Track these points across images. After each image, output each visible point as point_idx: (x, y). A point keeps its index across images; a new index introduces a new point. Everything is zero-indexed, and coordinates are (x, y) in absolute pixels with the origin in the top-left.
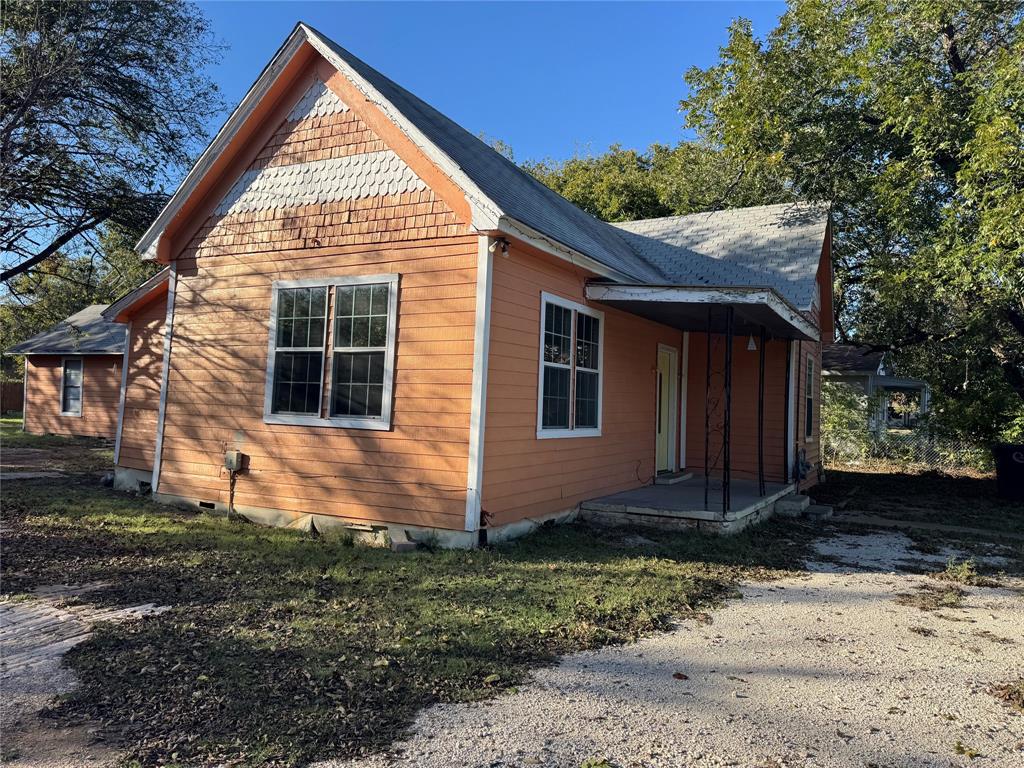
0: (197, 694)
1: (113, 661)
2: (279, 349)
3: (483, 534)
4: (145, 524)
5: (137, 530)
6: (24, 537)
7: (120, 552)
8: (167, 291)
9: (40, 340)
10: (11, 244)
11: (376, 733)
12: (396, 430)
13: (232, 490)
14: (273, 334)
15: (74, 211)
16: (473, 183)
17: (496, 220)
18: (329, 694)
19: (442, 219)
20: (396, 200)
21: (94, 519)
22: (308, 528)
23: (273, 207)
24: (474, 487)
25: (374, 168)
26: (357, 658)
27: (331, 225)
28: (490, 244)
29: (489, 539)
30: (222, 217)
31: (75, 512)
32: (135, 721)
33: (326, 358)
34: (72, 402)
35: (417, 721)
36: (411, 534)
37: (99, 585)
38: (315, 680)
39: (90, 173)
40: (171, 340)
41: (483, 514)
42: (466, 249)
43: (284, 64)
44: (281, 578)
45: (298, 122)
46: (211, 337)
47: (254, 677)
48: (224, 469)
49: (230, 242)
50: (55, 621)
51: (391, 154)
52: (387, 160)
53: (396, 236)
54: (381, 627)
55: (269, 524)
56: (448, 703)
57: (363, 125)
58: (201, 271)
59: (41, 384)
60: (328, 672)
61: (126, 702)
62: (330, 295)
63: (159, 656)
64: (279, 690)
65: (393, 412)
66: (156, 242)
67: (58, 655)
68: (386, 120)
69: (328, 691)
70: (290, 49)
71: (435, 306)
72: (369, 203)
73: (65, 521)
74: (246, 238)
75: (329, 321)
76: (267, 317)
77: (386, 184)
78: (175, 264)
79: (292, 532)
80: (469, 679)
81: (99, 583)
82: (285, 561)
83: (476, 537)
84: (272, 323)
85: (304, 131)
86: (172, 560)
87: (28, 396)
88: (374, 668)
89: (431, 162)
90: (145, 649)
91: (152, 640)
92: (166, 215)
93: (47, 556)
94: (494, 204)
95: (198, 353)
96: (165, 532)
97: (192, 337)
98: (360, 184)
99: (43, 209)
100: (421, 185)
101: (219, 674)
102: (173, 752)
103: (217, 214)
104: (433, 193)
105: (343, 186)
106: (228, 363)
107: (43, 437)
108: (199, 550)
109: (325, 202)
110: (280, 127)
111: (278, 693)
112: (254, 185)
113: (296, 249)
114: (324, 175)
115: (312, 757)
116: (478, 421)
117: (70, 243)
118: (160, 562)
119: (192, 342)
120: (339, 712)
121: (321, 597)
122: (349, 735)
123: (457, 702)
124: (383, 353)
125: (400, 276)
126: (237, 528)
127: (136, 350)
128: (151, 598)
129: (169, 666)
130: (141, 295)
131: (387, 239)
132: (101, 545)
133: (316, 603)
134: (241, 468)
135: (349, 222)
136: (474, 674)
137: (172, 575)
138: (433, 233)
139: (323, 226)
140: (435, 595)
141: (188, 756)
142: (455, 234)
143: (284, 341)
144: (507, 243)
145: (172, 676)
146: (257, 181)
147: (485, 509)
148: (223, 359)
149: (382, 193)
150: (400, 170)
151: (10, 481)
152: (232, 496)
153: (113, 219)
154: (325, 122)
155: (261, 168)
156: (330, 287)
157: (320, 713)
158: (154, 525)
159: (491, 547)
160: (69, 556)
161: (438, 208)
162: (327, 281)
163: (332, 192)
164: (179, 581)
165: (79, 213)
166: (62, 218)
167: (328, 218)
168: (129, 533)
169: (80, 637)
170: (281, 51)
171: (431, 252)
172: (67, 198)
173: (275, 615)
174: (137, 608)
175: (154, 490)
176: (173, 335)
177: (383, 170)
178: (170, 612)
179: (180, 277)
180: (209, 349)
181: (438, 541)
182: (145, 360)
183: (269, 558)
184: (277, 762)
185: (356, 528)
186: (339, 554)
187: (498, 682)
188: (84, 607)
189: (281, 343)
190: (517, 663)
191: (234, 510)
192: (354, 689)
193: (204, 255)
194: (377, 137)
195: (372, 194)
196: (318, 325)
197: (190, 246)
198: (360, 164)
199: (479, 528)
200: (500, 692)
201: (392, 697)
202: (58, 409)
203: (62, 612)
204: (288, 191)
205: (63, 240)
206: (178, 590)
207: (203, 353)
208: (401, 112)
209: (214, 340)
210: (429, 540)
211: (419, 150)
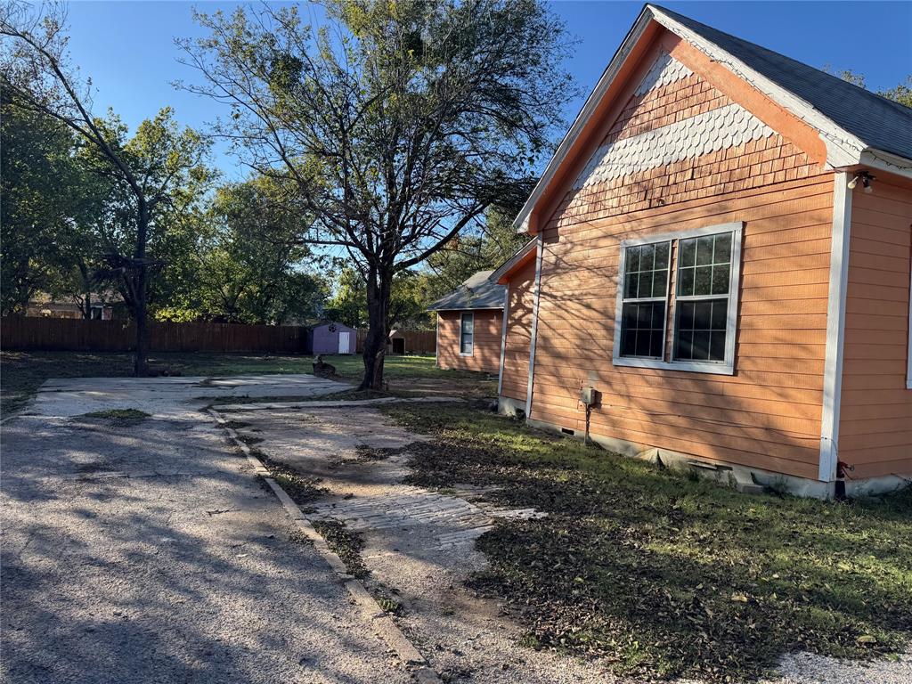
0: (576, 592)
1: (511, 551)
2: (626, 301)
3: (840, 487)
4: (522, 443)
5: (518, 447)
6: (443, 445)
7: (507, 463)
8: (535, 257)
9: (446, 300)
10: (430, 231)
11: (741, 665)
12: (740, 373)
13: (588, 420)
14: (620, 288)
15: (470, 201)
16: (829, 120)
17: (858, 155)
18: (690, 618)
19: (791, 162)
20: (741, 151)
21: (488, 436)
22: (655, 460)
23: (622, 175)
24: (830, 437)
25: (718, 123)
26: (714, 588)
27: (675, 184)
28: (848, 180)
29: (847, 492)
30: (578, 190)
31: (474, 429)
32: (530, 604)
33: (669, 307)
34: (467, 345)
35: (783, 664)
36: (757, 477)
37: (495, 488)
38: (675, 601)
39: (479, 169)
40: (539, 297)
41: (840, 465)
42: (819, 188)
43: (632, 45)
44: (635, 503)
45: (645, 95)
46: (569, 293)
47: (621, 588)
48: (581, 403)
49: (585, 211)
50: (468, 512)
51: (735, 107)
52: (732, 114)
53: (741, 185)
54: (736, 564)
55: (619, 452)
56: (816, 654)
57: (706, 85)
58: (561, 239)
59: (446, 331)
60: (688, 596)
61: (522, 587)
62: (673, 249)
63: (543, 554)
64: (644, 603)
65: (736, 358)
66: (527, 219)
67: (473, 539)
68: (731, 75)
69: (689, 614)
70: (638, 30)
71: (783, 251)
72: (712, 158)
73: (468, 435)
74: (598, 207)
75: (672, 272)
76: (616, 273)
77: (730, 137)
78: (541, 234)
79: (641, 463)
80: (837, 635)
81: (495, 486)
82: (637, 488)
83: (832, 489)
84: (620, 278)
85: (651, 102)
86: (545, 475)
87: (439, 340)
88: (733, 602)
89: (780, 107)
90: (533, 545)
91: (537, 539)
92: (535, 195)
93: (459, 461)
94: (854, 137)
95: (559, 307)
96: (538, 451)
97: (555, 294)
98: (703, 141)
99: (449, 202)
100: (768, 131)
101: (591, 578)
102: (561, 637)
103: (574, 188)
104: (781, 137)
105: (686, 146)
106: (584, 314)
107: (449, 371)
108: (564, 469)
109: (670, 163)
110: (629, 102)
111: (643, 607)
112: (606, 159)
113: (642, 210)
114: (668, 139)
115: (680, 672)
116: (833, 369)
117: (466, 225)
118: (536, 474)
119: (555, 297)
120: (702, 637)
121: (674, 524)
122: (714, 662)
123: (826, 656)
124: (726, 300)
125: (744, 224)
126: (593, 452)
127: (513, 305)
128: (532, 504)
129: (551, 564)
130: (517, 261)
131: (731, 189)
132: (494, 457)
133: (669, 530)
134: (595, 403)
135: (692, 179)
136: (843, 630)
137: (547, 486)
138: (780, 177)
139: (668, 185)
140: (789, 541)
141: (573, 644)
142: (807, 175)
143: (630, 292)
144: (871, 177)
145: (554, 573)
146: (608, 155)
147: (841, 461)
148: (578, 310)
149: (726, 147)
150: (745, 121)
151: (431, 403)
152: (588, 425)
153: (496, 203)
154: (670, 89)
155: (612, 142)
156: (673, 241)
157: (684, 634)
158: (529, 444)
159: (851, 500)
160: (474, 462)
161: (787, 151)
162: (669, 236)
163: (676, 153)
164: (552, 493)
165: (471, 201)
166: (461, 207)
167: (672, 178)
168: (512, 449)
169: (486, 528)
170: (630, 33)
171: (778, 196)
172: (464, 191)
173: (633, 535)
174: (523, 511)
175: (528, 416)
176: (540, 293)
177: (727, 124)
178: (547, 519)
179: (545, 245)
180: (569, 303)
181: (787, 488)
182: (520, 312)
183: (624, 483)
184: (648, 669)
185: (700, 465)
186: (686, 487)
187: (874, 644)
188: (486, 504)
189: (628, 295)
190: (896, 628)
191: (590, 438)
192: (715, 618)
193: (564, 224)
194: (721, 94)
195: (716, 149)
196: (662, 277)
197: (554, 218)
198: (704, 122)
199: (835, 479)
200: (878, 656)
201: (755, 635)
202: (457, 349)
203: (471, 506)
204: (635, 158)
205: (462, 224)
206: (552, 500)
207: (563, 306)
208: (747, 64)
209: (573, 295)
210: (778, 485)
211: (767, 98)
